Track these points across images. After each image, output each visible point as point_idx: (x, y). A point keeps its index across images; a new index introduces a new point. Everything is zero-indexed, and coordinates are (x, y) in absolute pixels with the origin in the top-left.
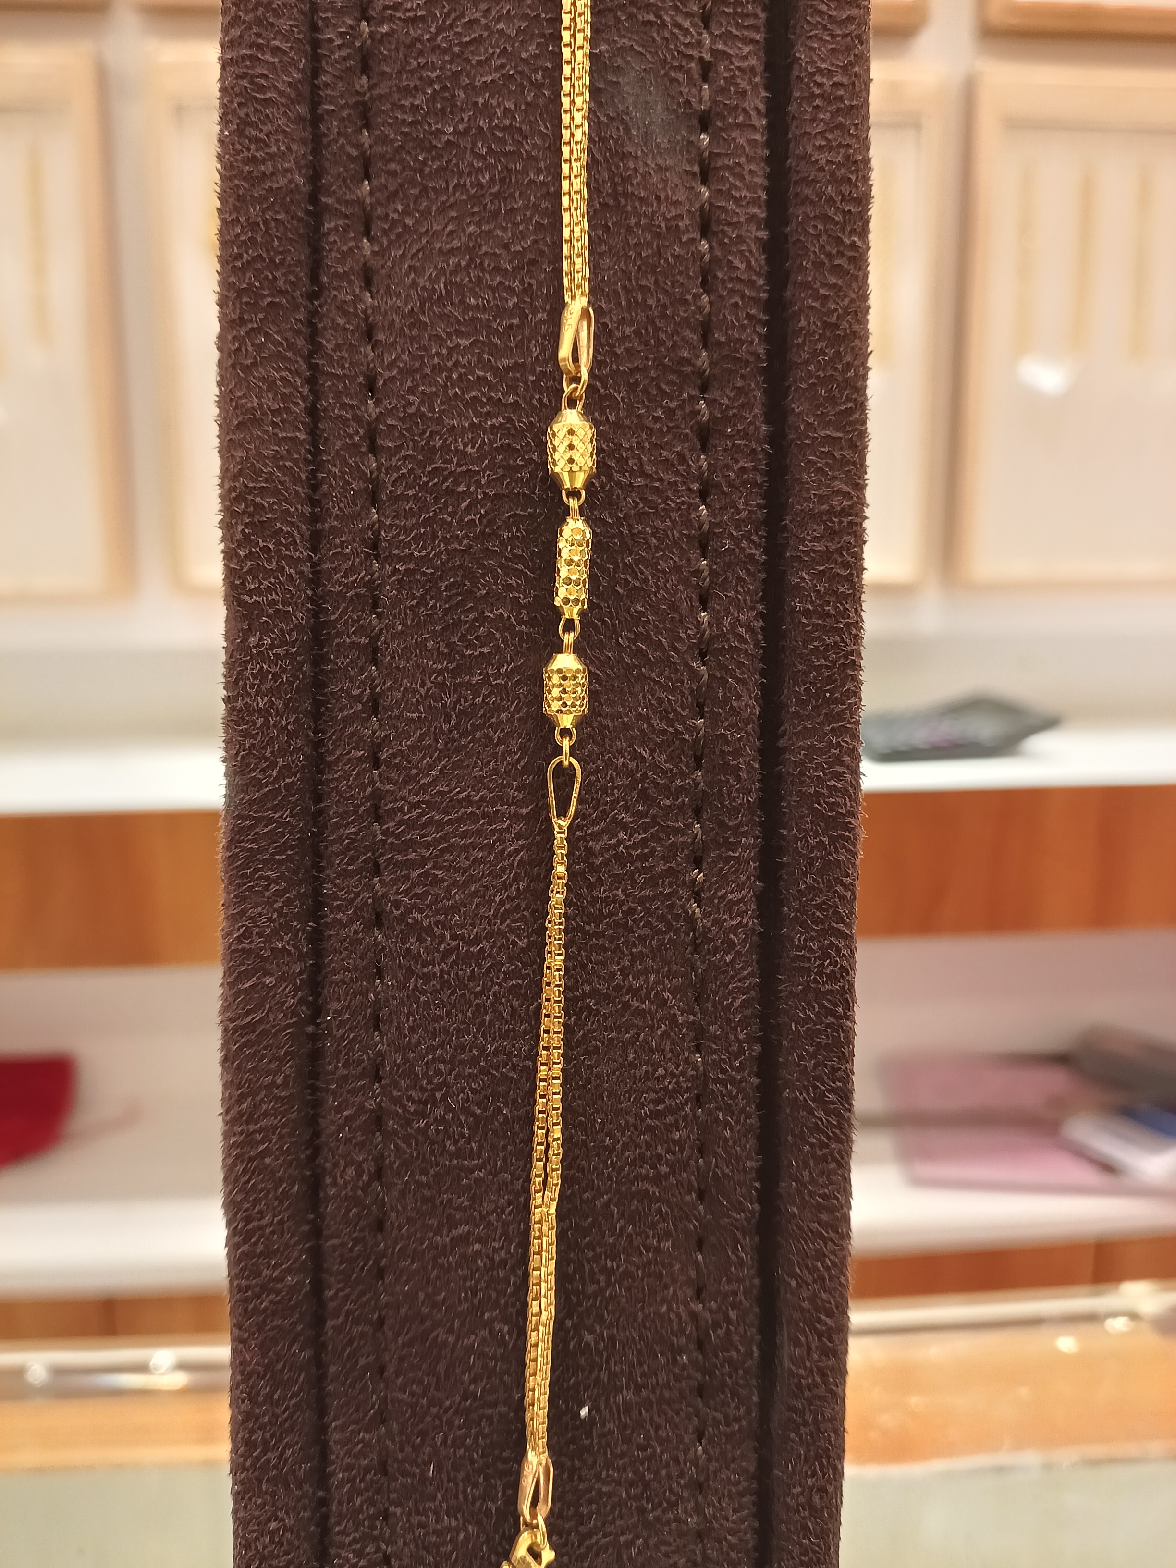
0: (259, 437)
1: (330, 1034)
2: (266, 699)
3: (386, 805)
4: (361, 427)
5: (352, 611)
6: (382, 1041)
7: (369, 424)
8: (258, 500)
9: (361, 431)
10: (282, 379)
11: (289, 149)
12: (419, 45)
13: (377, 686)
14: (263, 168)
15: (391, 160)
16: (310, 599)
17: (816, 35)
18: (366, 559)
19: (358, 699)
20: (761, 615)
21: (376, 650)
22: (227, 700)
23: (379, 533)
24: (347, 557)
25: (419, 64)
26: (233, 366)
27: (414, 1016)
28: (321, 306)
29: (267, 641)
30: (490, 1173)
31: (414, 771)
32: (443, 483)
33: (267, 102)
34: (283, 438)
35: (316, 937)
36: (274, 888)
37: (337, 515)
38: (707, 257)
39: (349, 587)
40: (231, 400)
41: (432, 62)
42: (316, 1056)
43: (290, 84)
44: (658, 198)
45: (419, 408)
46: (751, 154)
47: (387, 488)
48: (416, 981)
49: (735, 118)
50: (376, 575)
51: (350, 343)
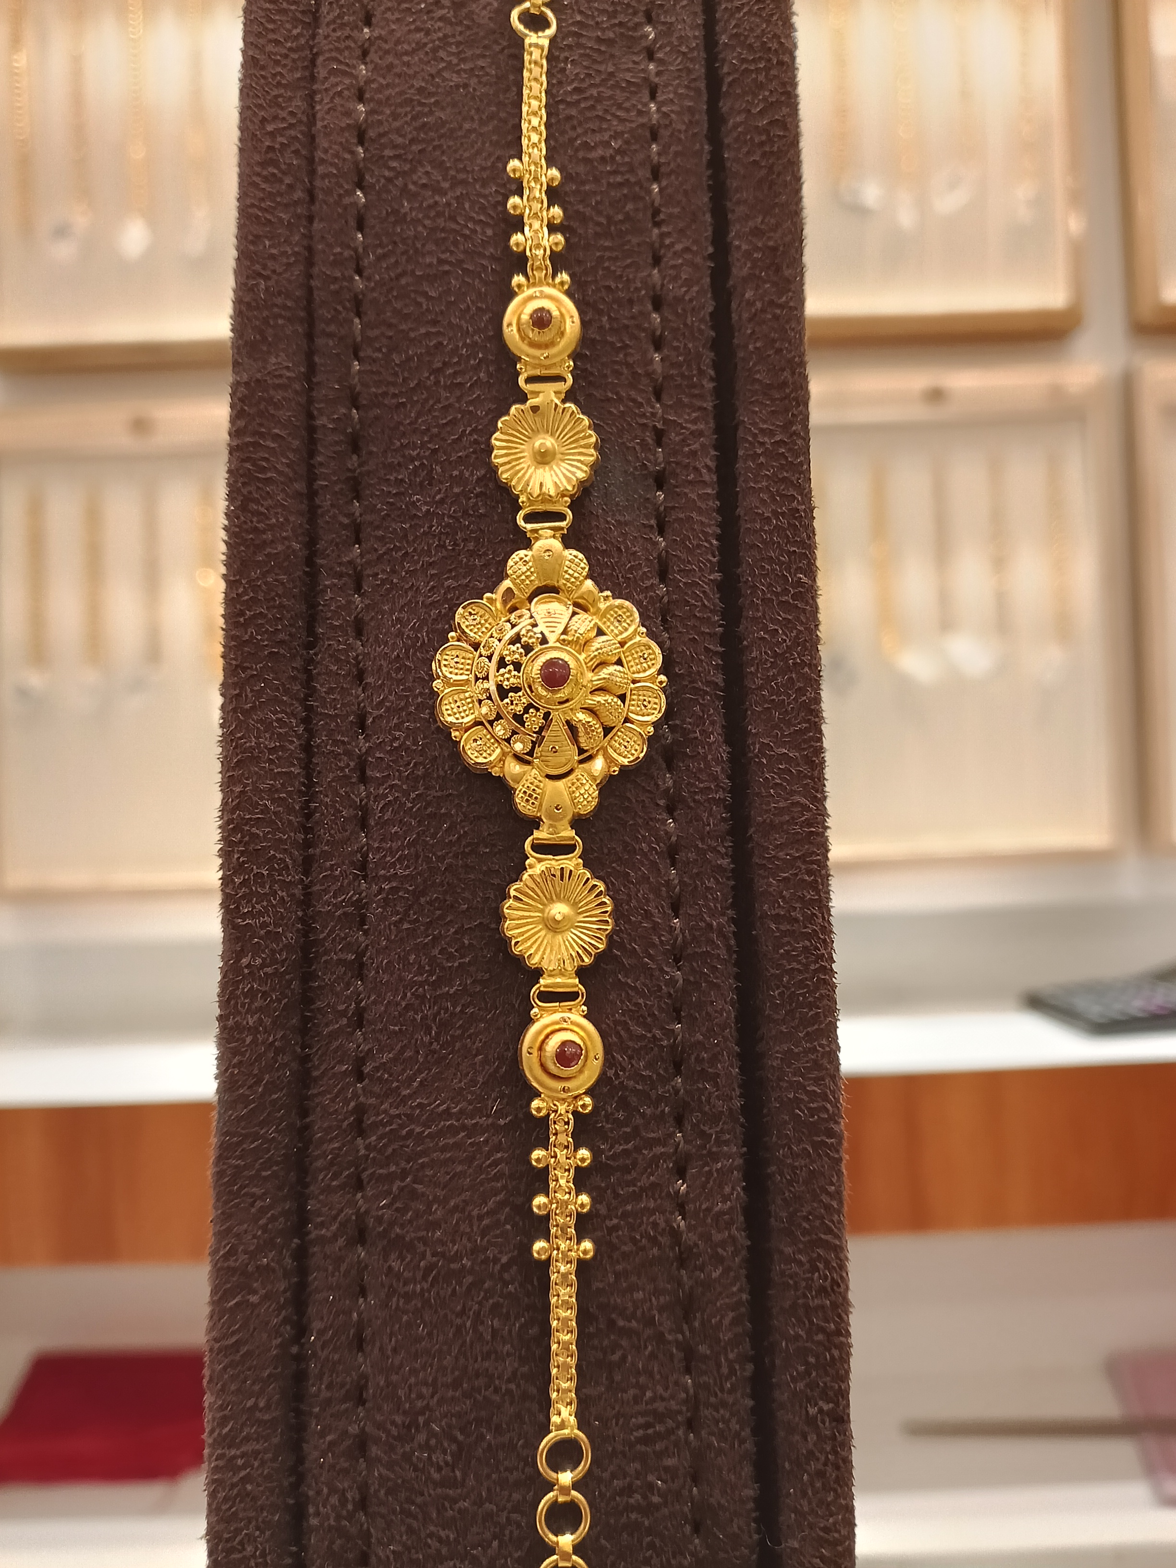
0: (256, 773)
1: (314, 1354)
2: (256, 1017)
3: (368, 1119)
4: (353, 761)
5: (340, 929)
6: (365, 1361)
7: (360, 757)
8: (254, 830)
9: (352, 764)
10: (279, 720)
11: (287, 520)
12: (402, 428)
13: (362, 1001)
14: (264, 536)
15: (378, 528)
16: (301, 920)
17: (757, 400)
18: (354, 880)
19: (343, 1013)
20: (733, 920)
21: (362, 965)
22: (220, 1018)
23: (368, 855)
24: (336, 879)
25: (402, 444)
26: (234, 710)
27: (396, 1337)
28: (316, 654)
29: (258, 961)
30: (474, 1503)
31: (395, 1084)
32: (426, 808)
33: (268, 481)
34: (278, 772)
35: (301, 1255)
36: (259, 1204)
37: (328, 841)
38: (666, 599)
39: (337, 906)
40: (232, 740)
41: (413, 442)
42: (300, 1377)
43: (288, 465)
44: (619, 549)
45: (404, 743)
46: (703, 506)
47: (375, 814)
48: (398, 1300)
49: (687, 476)
50: (364, 894)
51: (342, 686)
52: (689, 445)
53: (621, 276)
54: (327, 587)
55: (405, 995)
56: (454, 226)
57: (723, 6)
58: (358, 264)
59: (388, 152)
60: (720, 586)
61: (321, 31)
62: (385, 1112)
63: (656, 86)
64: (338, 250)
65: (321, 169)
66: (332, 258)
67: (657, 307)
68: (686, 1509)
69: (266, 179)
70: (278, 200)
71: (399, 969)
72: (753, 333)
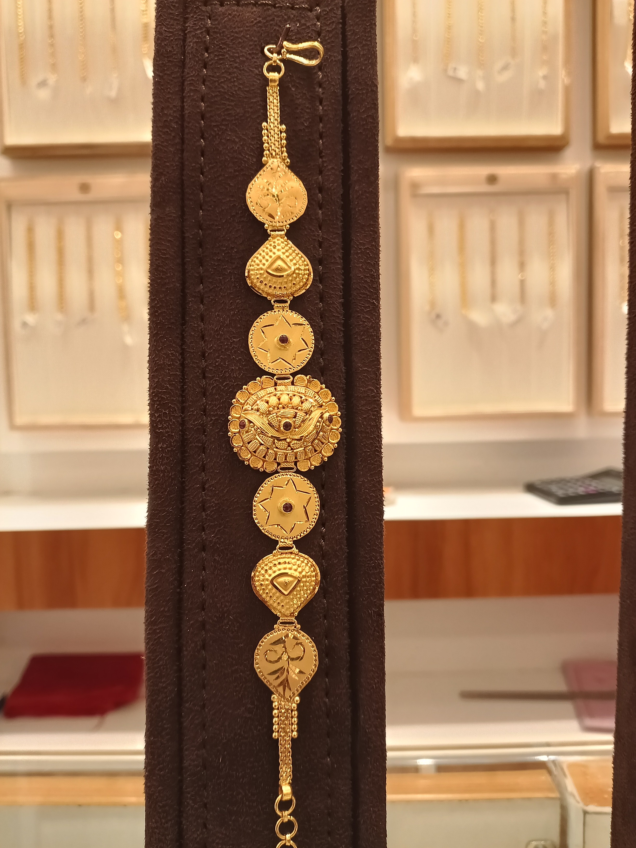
0: (163, 374)
1: (186, 592)
2: (164, 467)
3: (207, 505)
4: (200, 370)
5: (196, 434)
6: (205, 595)
7: (203, 368)
8: (163, 396)
9: (200, 371)
10: (171, 354)
11: (174, 274)
12: (219, 239)
13: (204, 461)
14: (165, 281)
15: (210, 278)
16: (181, 431)
17: (359, 231)
18: (201, 416)
19: (198, 465)
21: (204, 448)
23: (206, 406)
24: (194, 415)
27: (217, 585)
28: (186, 328)
29: (165, 446)
31: (217, 492)
32: (229, 389)
33: (167, 258)
34: (172, 374)
36: (165, 536)
37: (191, 401)
38: (322, 309)
39: (195, 426)
42: (180, 600)
43: (174, 252)
45: (220, 363)
46: (337, 272)
47: (209, 391)
48: (218, 571)
49: (331, 260)
50: (205, 421)
51: (196, 341)
52: (332, 248)
53: (306, 179)
54: (190, 301)
55: (221, 459)
56: (240, 157)
57: (350, 65)
58: (202, 171)
59: (213, 124)
60: (343, 304)
61: (186, 70)
62: (213, 502)
63: (322, 98)
64: (194, 165)
65: (186, 131)
66: (191, 168)
67: (320, 191)
68: (323, 647)
69: (164, 133)
70: (170, 142)
71: (219, 449)
72: (358, 203)
